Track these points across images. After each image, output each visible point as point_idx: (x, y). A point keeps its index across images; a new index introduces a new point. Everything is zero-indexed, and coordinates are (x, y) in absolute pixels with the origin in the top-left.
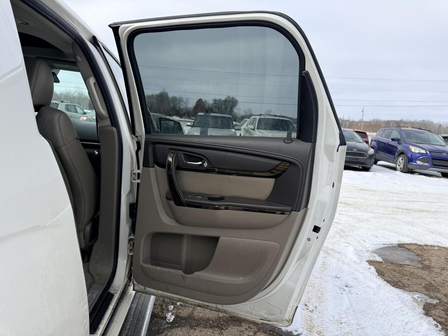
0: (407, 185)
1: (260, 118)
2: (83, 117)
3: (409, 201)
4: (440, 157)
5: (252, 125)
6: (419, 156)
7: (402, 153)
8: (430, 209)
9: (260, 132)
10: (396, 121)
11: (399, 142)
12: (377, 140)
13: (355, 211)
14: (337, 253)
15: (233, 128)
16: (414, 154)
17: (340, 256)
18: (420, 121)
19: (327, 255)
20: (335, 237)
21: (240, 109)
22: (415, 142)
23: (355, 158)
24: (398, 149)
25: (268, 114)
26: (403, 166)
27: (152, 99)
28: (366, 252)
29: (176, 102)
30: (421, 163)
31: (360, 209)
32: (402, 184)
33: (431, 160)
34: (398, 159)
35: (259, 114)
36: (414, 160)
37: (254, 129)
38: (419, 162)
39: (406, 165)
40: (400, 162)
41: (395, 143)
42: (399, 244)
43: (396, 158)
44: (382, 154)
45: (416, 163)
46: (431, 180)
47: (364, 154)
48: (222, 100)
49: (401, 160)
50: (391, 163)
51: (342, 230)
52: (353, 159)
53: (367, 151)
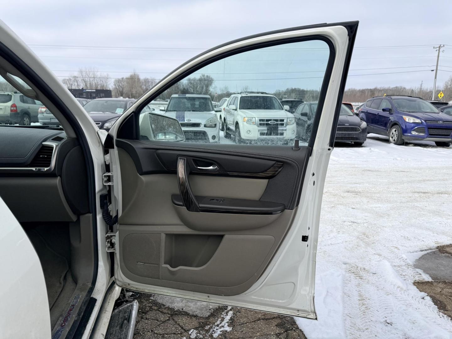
0: (408, 159)
1: (241, 96)
2: (41, 108)
3: (420, 181)
4: (436, 125)
5: (233, 104)
6: (414, 126)
7: (395, 124)
8: (447, 189)
9: (243, 113)
10: (371, 89)
11: (391, 112)
12: (366, 111)
13: (368, 202)
14: (371, 274)
15: (213, 110)
16: (408, 124)
17: (377, 279)
18: (393, 88)
19: (361, 281)
20: (359, 246)
21: (216, 87)
22: (408, 111)
23: (348, 133)
24: (390, 119)
25: (245, 91)
26: (396, 138)
27: (122, 83)
28: (406, 268)
29: (148, 84)
30: (417, 134)
31: (373, 199)
32: (403, 160)
33: (426, 130)
34: (391, 131)
35: (239, 92)
36: (408, 131)
37: (236, 110)
38: (414, 133)
39: (400, 136)
40: (393, 134)
41: (386, 114)
42: (438, 247)
43: (389, 130)
44: (372, 126)
45: (411, 133)
46: (429, 151)
47: (357, 128)
48: (197, 79)
49: (394, 131)
50: (383, 135)
52: (345, 134)
53: (359, 125)
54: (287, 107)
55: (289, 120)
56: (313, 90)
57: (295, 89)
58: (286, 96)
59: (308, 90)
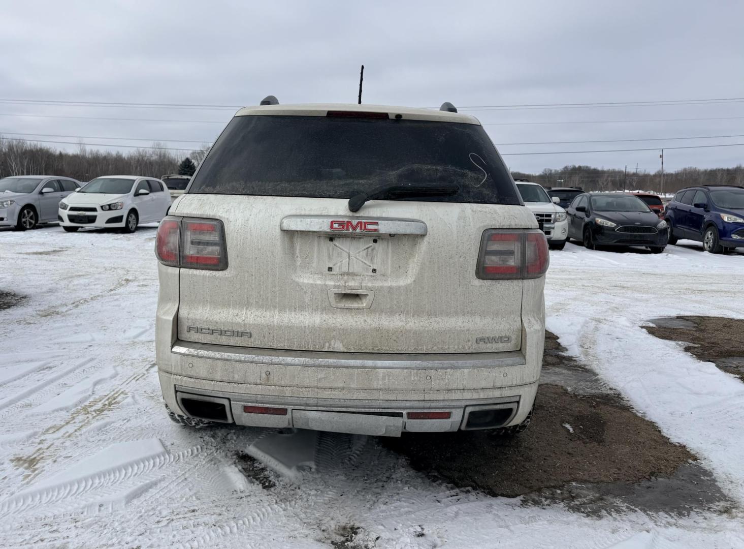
3: (706, 283)
6: (735, 227)
7: (710, 225)
8: (731, 290)
11: (707, 208)
12: (674, 207)
13: (633, 293)
14: (609, 322)
16: (727, 224)
19: (599, 323)
20: (607, 312)
22: (730, 207)
23: (638, 235)
24: (704, 218)
26: (712, 244)
28: (640, 321)
30: (739, 238)
31: (640, 291)
32: (706, 267)
34: (705, 234)
36: (728, 234)
38: (735, 237)
39: (716, 242)
40: (708, 238)
41: (700, 211)
42: (678, 316)
43: (703, 233)
44: (682, 228)
45: (731, 237)
47: (651, 228)
49: (710, 235)
51: (615, 308)
52: (636, 236)
53: (656, 225)
54: (556, 199)
55: (558, 215)
56: (614, 170)
57: (580, 167)
58: (562, 181)
59: (606, 169)
